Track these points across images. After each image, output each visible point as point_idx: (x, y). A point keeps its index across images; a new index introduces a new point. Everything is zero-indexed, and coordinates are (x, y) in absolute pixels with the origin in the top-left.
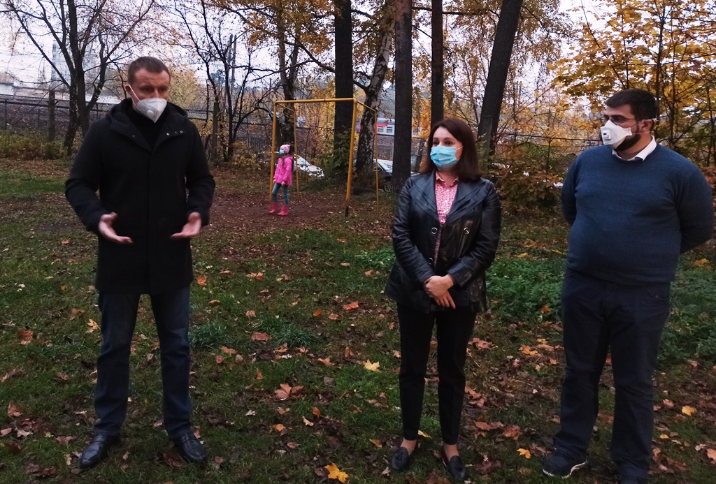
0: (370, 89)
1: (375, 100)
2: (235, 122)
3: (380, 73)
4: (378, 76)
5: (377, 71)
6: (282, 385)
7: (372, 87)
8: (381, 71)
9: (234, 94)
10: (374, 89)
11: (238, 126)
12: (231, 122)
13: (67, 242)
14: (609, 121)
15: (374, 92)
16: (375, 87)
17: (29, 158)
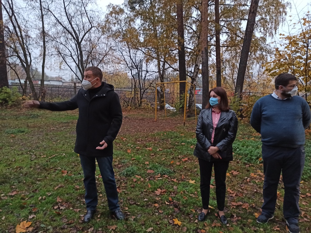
0: (193, 77)
1: (195, 81)
5: (195, 70)
6: (158, 189)
9: (141, 81)
11: (143, 93)
12: (141, 91)
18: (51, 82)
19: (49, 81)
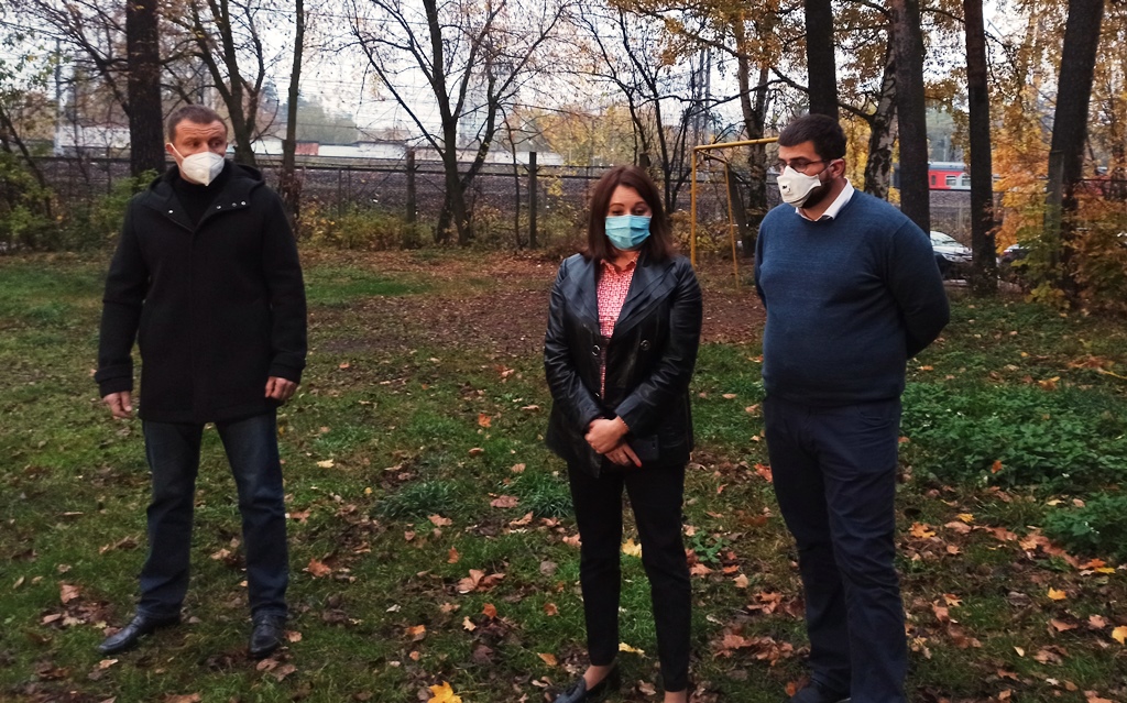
0: (877, 118)
1: (885, 135)
2: (675, 181)
3: (891, 92)
4: (889, 96)
5: (886, 88)
6: (471, 571)
7: (880, 115)
8: (894, 89)
9: (670, 138)
10: (882, 119)
11: (679, 185)
12: (667, 180)
13: (347, 366)
14: (788, 167)
15: (883, 123)
16: (884, 114)
17: (381, 247)
18: (363, 147)
19: (357, 144)
